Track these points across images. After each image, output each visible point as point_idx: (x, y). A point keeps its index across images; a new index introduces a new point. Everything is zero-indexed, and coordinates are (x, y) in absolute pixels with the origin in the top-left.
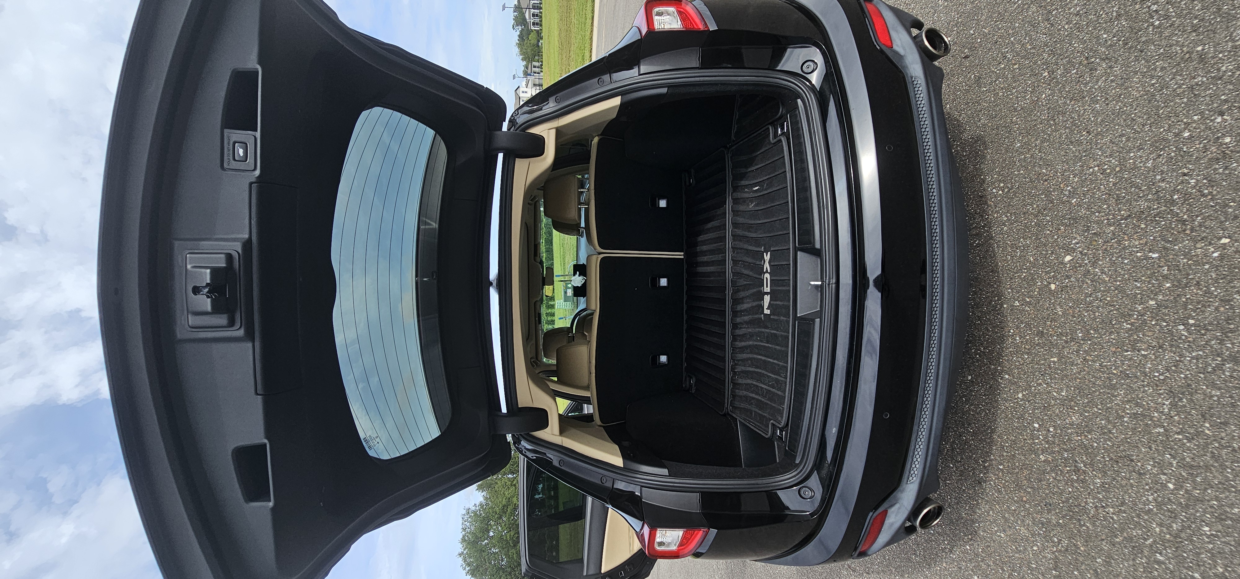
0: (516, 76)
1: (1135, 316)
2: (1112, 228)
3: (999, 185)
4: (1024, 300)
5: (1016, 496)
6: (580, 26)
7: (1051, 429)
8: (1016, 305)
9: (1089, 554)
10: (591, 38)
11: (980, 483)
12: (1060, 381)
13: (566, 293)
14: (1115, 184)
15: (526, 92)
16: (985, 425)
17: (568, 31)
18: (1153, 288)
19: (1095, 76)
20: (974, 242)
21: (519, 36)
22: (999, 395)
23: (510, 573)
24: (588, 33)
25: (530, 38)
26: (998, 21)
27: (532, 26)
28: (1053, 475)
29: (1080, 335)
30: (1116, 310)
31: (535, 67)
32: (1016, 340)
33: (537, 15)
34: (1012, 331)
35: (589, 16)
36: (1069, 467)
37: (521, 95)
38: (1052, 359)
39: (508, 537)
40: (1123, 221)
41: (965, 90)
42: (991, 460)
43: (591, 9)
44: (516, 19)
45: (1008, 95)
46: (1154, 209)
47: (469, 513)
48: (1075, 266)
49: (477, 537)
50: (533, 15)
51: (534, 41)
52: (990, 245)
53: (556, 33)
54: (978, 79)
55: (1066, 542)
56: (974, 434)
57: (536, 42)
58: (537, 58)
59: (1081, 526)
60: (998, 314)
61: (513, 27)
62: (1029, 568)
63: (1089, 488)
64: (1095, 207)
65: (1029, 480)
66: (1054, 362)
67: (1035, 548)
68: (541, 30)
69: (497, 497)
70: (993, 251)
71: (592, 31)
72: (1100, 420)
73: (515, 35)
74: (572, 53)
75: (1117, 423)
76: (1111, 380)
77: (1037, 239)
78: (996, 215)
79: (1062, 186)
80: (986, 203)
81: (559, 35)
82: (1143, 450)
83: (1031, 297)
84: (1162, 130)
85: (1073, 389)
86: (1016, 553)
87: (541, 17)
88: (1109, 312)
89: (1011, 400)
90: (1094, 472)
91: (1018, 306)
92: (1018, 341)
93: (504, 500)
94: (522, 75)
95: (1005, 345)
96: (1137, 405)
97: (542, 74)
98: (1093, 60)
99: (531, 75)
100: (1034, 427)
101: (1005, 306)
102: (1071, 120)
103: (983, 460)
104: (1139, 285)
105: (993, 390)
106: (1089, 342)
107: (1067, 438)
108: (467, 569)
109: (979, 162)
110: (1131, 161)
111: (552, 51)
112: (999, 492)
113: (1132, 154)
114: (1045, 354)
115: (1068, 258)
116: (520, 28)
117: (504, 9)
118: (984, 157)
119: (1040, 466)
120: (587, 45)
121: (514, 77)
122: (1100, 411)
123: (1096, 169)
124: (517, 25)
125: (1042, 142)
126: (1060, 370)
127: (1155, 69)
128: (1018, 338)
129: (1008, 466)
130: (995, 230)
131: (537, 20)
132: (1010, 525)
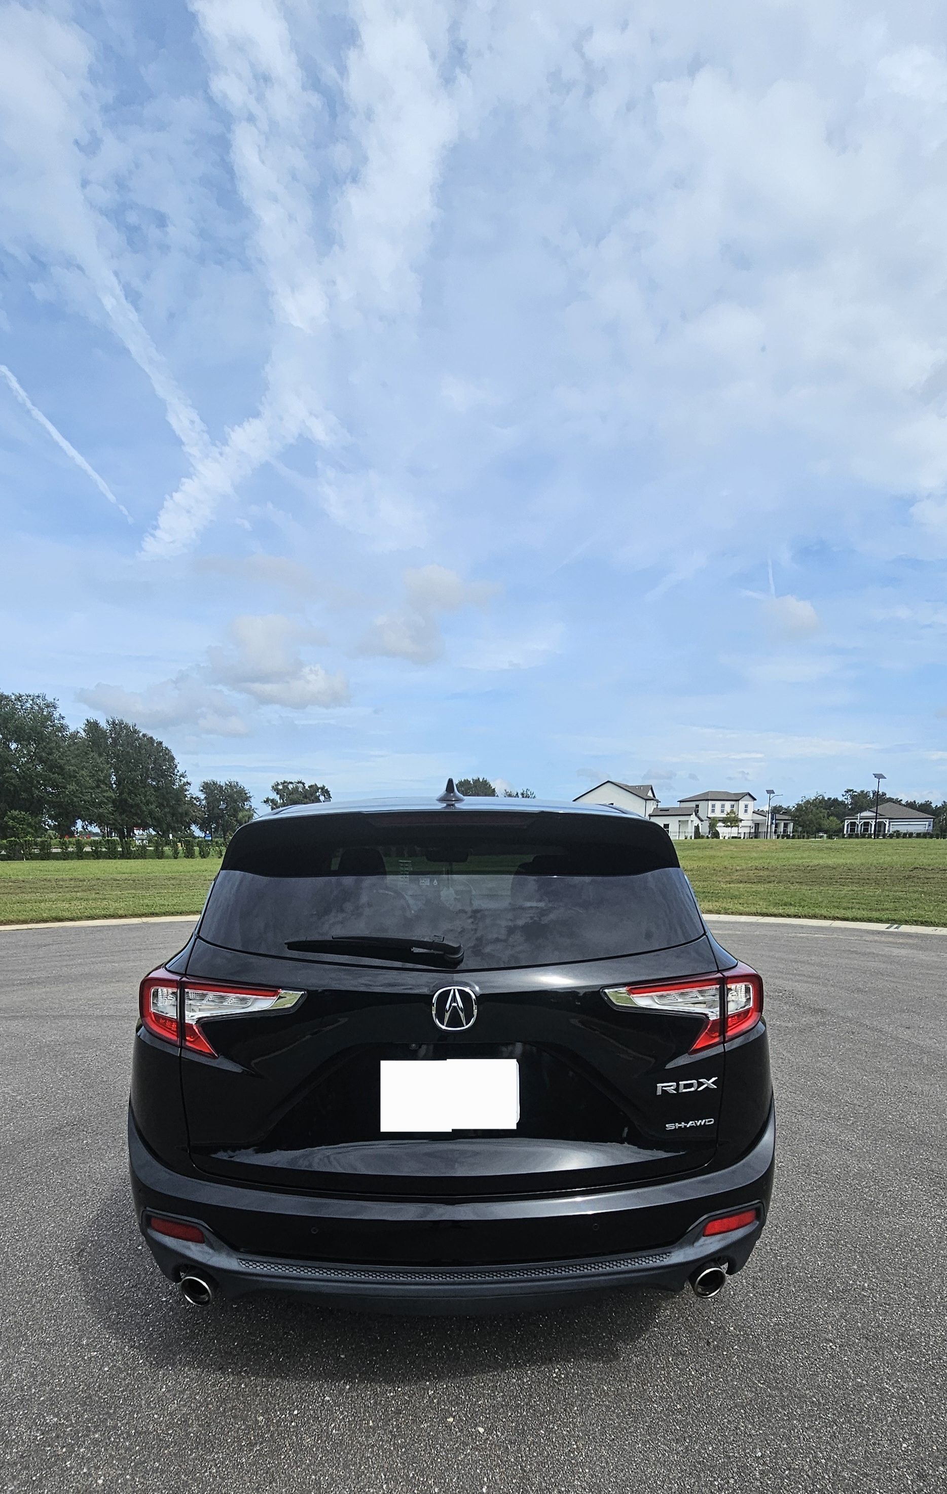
0: (772, 795)
1: (422, 1479)
2: (512, 1460)
3: (563, 1374)
4: (435, 1398)
5: (212, 1399)
6: (835, 900)
7: (293, 1424)
8: (430, 1391)
9: (161, 1456)
10: (814, 917)
11: (220, 1369)
12: (347, 1428)
14: (558, 1460)
15: (746, 811)
16: (289, 1371)
17: (831, 881)
18: (451, 1490)
19: (671, 1443)
20: (499, 1355)
21: (836, 800)
22: (326, 1381)
24: (824, 912)
25: (831, 818)
26: (743, 1368)
27: (849, 821)
28: (243, 1427)
29: (399, 1442)
30: (427, 1466)
31: (786, 826)
32: (390, 1393)
33: (866, 830)
34: (400, 1389)
35: (849, 914)
36: (254, 1439)
37: (742, 804)
38: (371, 1422)
40: (519, 1467)
41: (672, 1343)
42: (249, 1377)
43: (858, 916)
44: (864, 795)
45: (661, 1378)
46: (531, 1488)
47: (48, 707)
48: (476, 1436)
50: (866, 824)
51: (826, 823)
52: (495, 1369)
53: (830, 862)
54: (682, 1354)
55: (170, 1440)
56: (277, 1362)
57: (826, 827)
58: (800, 829)
59: (191, 1450)
60: (418, 1378)
61: (851, 791)
62: (133, 1412)
63: (235, 1454)
64: (535, 1448)
65: (233, 1408)
66: (368, 1423)
67: (156, 1416)
68: (843, 837)
69: (77, 756)
70: (489, 1372)
71: (825, 918)
72: (309, 1459)
73: (837, 793)
74: (797, 886)
75: (309, 1471)
76: (353, 1465)
77: (502, 1406)
78: (529, 1372)
79: (559, 1422)
80: (543, 1363)
81: (828, 867)
82: (283, 1490)
83: (438, 1403)
84: (610, 1490)
85: (341, 1438)
86: (146, 1402)
87: (863, 836)
88: (425, 1461)
89: (321, 1391)
90: (252, 1457)
91: (428, 1394)
92: (388, 1394)
93: (72, 768)
94: (773, 804)
95: (383, 1384)
96: (330, 1485)
97: (774, 837)
98: (688, 1441)
99: (772, 819)
100: (294, 1411)
101: (428, 1383)
102: (627, 1427)
103: (248, 1370)
104: (454, 1480)
105: (332, 1376)
106: (392, 1448)
107: (286, 1436)
109: (590, 1356)
110: (581, 1470)
111: (806, 854)
112: (214, 1385)
113: (587, 1471)
114: (376, 1415)
115: (481, 1430)
116: (849, 801)
117: (876, 776)
118: (595, 1361)
119: (251, 1417)
120: (806, 911)
121: (770, 792)
122: (319, 1459)
123: (575, 1446)
124: (853, 797)
125: (606, 1406)
126: (359, 1428)
127: (671, 1483)
128: (392, 1394)
129: (245, 1392)
130: (512, 1371)
131: (859, 829)
132: (177, 1396)
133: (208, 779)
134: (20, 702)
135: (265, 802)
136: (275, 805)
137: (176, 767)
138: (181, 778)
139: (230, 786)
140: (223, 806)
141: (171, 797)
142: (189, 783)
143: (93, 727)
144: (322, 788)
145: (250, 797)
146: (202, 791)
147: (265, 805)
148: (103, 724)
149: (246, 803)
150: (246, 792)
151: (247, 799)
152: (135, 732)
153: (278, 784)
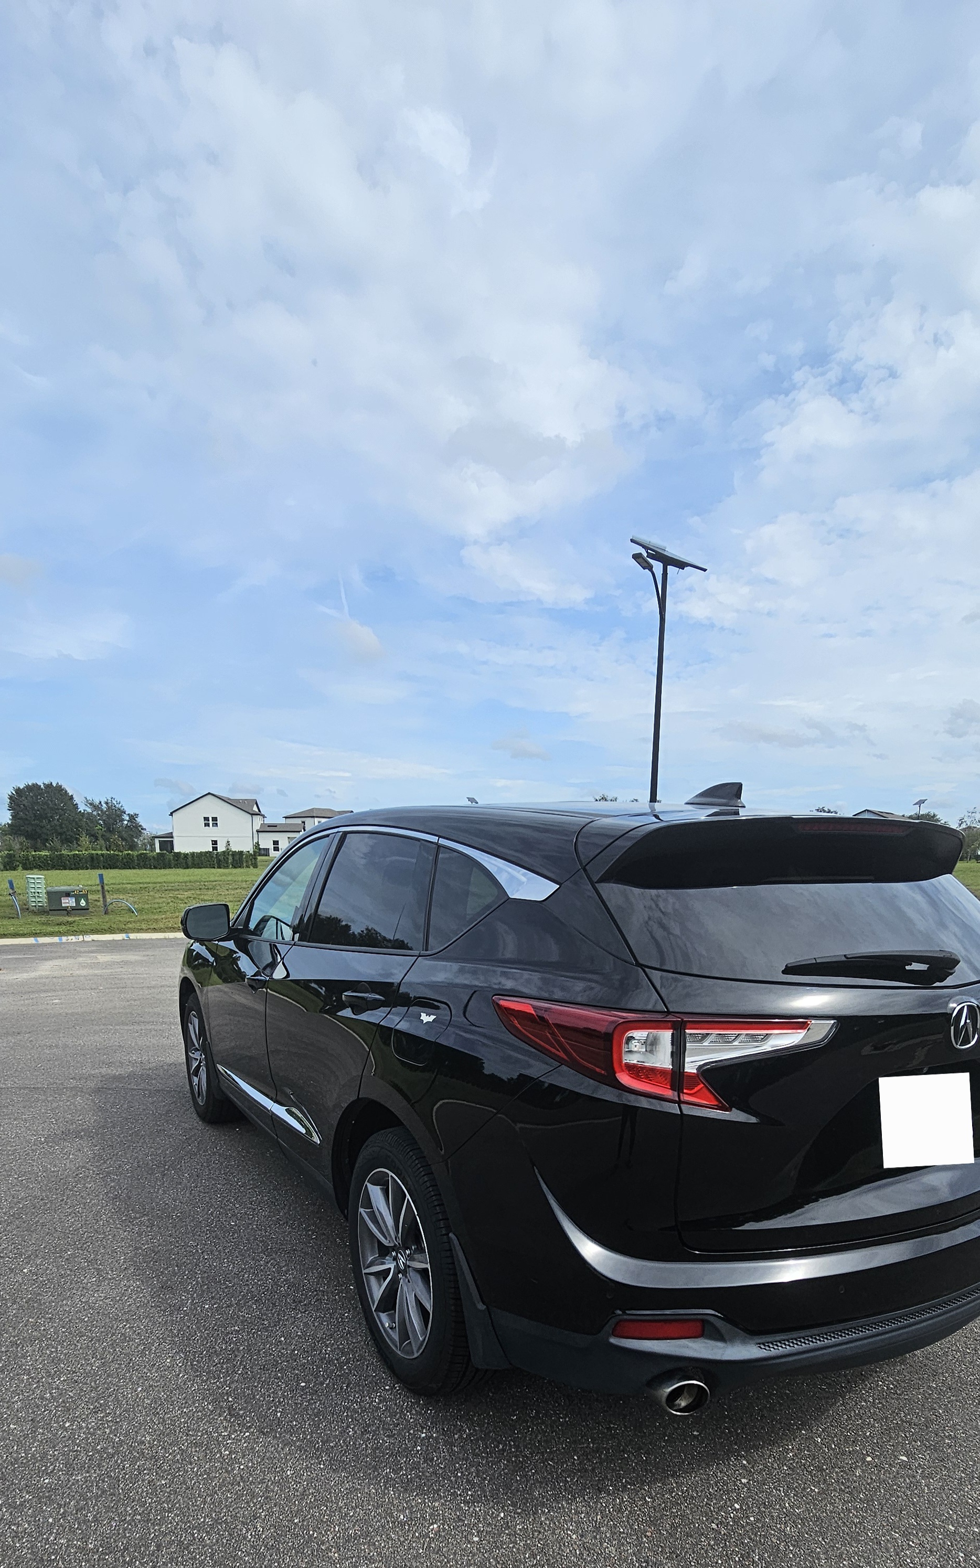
13: (68, 894)
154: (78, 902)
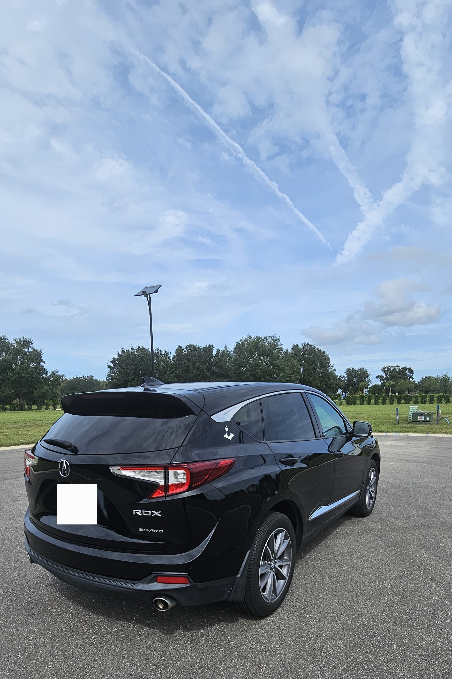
13: (421, 415)
23: (235, 373)
39: (257, 370)
47: (277, 340)
49: (260, 348)
69: (286, 360)
93: (283, 366)
108: (240, 343)
133: (350, 367)
134: (266, 339)
135: (377, 377)
136: (382, 378)
137: (330, 363)
138: (331, 368)
139: (361, 370)
140: (355, 380)
141: (326, 377)
142: (335, 370)
143: (296, 347)
144: (409, 369)
145: (369, 375)
146: (346, 373)
147: (377, 379)
148: (300, 346)
149: (367, 378)
150: (368, 373)
151: (368, 376)
152: (314, 348)
153: (385, 368)
154: (425, 418)
